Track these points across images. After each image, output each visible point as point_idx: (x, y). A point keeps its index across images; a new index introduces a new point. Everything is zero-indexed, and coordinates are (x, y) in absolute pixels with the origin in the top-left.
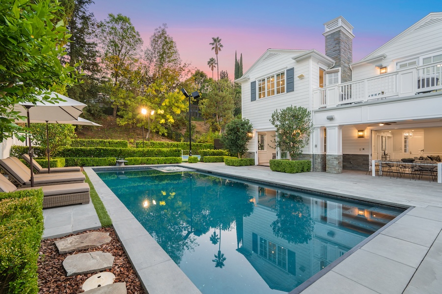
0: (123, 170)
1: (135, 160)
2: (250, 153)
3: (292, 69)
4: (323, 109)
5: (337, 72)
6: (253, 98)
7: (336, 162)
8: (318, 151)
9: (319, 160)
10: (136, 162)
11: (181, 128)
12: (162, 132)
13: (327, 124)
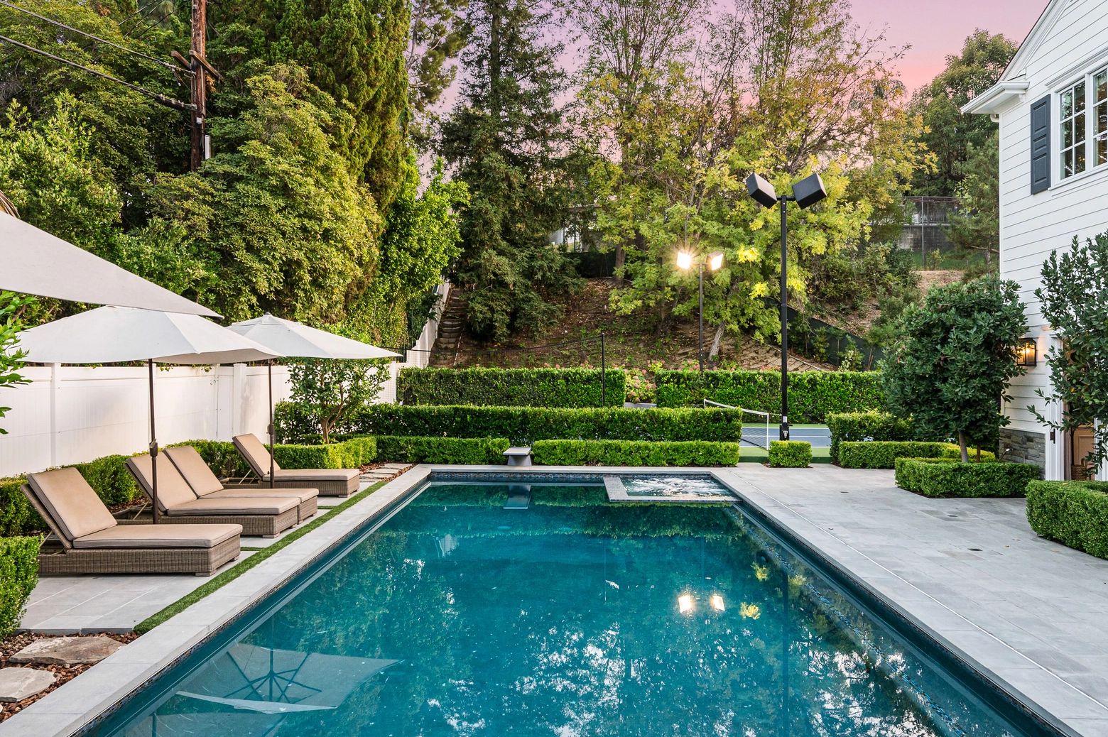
0: (528, 481)
1: (566, 449)
2: (1029, 438)
6: (1040, 182)
10: (569, 456)
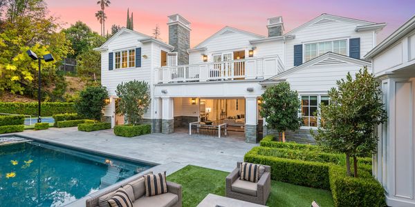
2: (108, 117)
3: (140, 49)
4: (161, 84)
5: (175, 55)
6: (111, 68)
7: (168, 125)
8: (157, 117)
9: (157, 124)
11: (49, 84)
12: (16, 91)
13: (163, 96)
